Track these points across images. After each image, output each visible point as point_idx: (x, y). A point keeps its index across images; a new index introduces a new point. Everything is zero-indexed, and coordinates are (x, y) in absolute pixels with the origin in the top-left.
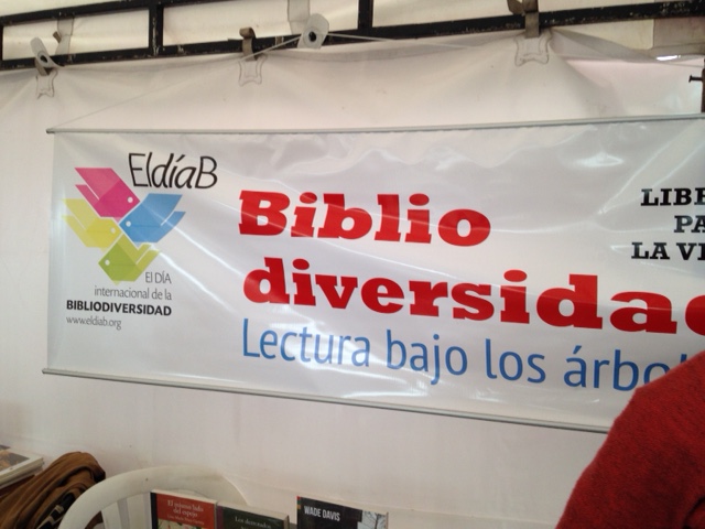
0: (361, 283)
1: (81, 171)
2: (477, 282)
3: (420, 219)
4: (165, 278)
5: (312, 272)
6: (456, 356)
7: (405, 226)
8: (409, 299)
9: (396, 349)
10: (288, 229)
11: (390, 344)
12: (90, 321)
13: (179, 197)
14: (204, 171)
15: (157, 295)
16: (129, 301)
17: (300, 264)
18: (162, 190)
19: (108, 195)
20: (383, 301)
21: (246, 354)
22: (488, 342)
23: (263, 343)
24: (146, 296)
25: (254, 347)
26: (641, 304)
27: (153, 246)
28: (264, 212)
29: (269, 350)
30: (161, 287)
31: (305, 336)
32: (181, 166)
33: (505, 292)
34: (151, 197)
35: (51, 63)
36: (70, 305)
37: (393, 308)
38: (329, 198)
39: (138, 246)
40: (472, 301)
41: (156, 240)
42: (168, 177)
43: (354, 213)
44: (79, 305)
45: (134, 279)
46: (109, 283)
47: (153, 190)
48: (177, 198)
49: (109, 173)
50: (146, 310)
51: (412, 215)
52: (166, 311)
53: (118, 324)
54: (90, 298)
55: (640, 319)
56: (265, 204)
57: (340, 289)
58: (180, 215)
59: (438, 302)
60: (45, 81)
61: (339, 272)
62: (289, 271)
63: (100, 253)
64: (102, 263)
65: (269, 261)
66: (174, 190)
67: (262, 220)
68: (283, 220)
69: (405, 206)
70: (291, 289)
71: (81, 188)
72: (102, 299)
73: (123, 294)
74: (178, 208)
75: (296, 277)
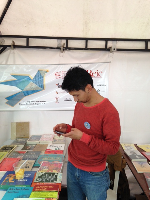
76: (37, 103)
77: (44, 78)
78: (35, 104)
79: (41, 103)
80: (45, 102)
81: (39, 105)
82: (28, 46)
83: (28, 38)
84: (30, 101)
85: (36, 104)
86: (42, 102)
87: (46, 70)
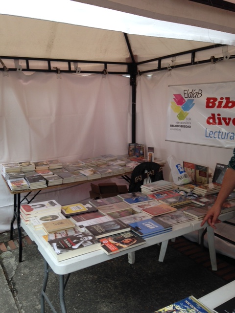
0: (232, 119)
1: (175, 95)
4: (190, 119)
5: (221, 117)
10: (216, 107)
12: (174, 129)
14: (200, 93)
15: (188, 123)
16: (182, 124)
17: (219, 115)
18: (190, 98)
19: (179, 100)
21: (206, 136)
23: (210, 134)
24: (186, 123)
25: (208, 135)
27: (188, 112)
28: (211, 103)
29: (211, 136)
30: (189, 121)
31: (219, 132)
32: (194, 92)
34: (188, 100)
35: (170, 68)
36: (171, 126)
38: (226, 98)
39: (185, 112)
41: (188, 110)
42: (192, 95)
43: (232, 102)
44: (173, 126)
45: (183, 119)
46: (179, 121)
47: (189, 98)
48: (193, 100)
49: (180, 95)
50: (186, 127)
52: (189, 127)
53: (180, 130)
54: (175, 124)
56: (212, 101)
57: (227, 121)
58: (194, 104)
60: (169, 72)
61: (227, 117)
62: (216, 117)
63: (177, 114)
64: (177, 116)
65: (212, 114)
66: (193, 98)
67: (211, 105)
68: (215, 104)
70: (217, 121)
71: (174, 99)
72: (177, 124)
74: (193, 103)
75: (218, 118)
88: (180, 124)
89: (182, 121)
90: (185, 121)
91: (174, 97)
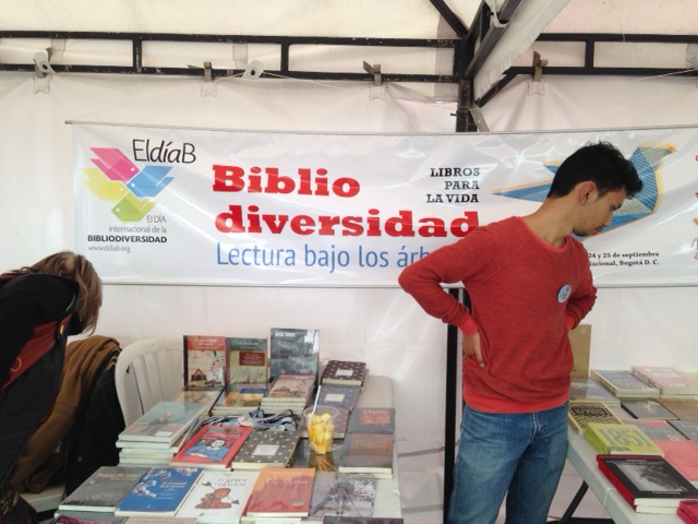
0: (290, 219)
2: (355, 216)
3: (322, 182)
4: (162, 219)
5: (260, 213)
6: (344, 256)
7: (314, 186)
8: (318, 226)
9: (310, 256)
10: (246, 188)
11: (307, 252)
12: (107, 248)
13: (170, 168)
14: (185, 154)
15: (156, 230)
16: (135, 234)
17: (253, 208)
18: (158, 164)
19: (115, 165)
20: (303, 228)
21: (219, 263)
22: (361, 247)
23: (230, 256)
24: (148, 230)
25: (224, 258)
26: (431, 224)
27: (152, 199)
28: (229, 178)
29: (234, 260)
30: (159, 225)
31: (256, 251)
32: (170, 149)
33: (369, 220)
35: (51, 70)
36: (90, 238)
37: (309, 232)
38: (268, 170)
40: (352, 225)
42: (164, 154)
43: (283, 179)
44: (98, 238)
45: (138, 220)
46: (119, 223)
47: (151, 163)
49: (116, 152)
50: (149, 240)
51: (317, 180)
52: (164, 240)
53: (128, 250)
54: (105, 233)
55: (431, 230)
56: (229, 173)
57: (277, 223)
58: (171, 179)
59: (334, 227)
61: (277, 213)
62: (245, 213)
64: (114, 211)
65: (232, 208)
66: (167, 164)
67: (229, 183)
68: (242, 183)
69: (314, 175)
70: (246, 223)
71: (95, 161)
72: (115, 234)
73: (131, 230)
74: (168, 175)
75: (250, 217)
76: (627, 259)
77: (656, 173)
78: (617, 262)
79: (643, 259)
80: (655, 257)
81: (634, 266)
82: (589, 70)
83: (590, 40)
84: (601, 253)
85: (621, 263)
86: (644, 255)
87: (664, 144)
88: (128, 234)
89: (130, 225)
90: (143, 223)
91: (96, 157)
